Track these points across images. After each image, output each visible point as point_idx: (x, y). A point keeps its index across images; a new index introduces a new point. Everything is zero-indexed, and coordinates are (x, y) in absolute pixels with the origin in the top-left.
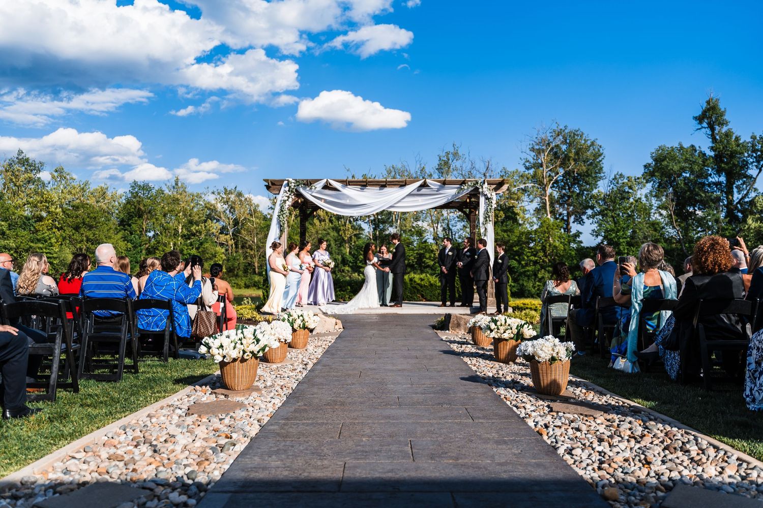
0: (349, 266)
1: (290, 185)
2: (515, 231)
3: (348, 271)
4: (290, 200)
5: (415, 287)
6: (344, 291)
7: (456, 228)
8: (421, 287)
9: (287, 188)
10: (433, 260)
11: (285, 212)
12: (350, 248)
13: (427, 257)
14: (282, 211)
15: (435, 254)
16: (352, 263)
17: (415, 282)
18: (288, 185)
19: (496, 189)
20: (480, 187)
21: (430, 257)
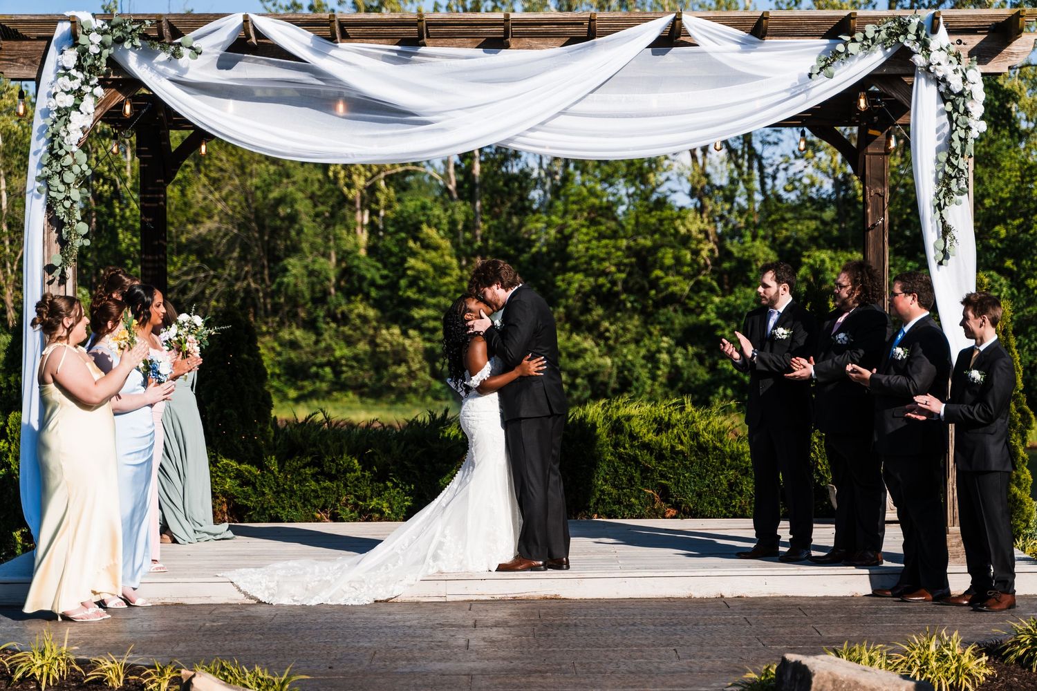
0: (367, 297)
1: (83, 40)
2: (1006, 163)
3: (364, 319)
4: (88, 104)
5: (635, 459)
6: (332, 478)
7: (777, 151)
8: (660, 457)
9: (70, 58)
10: (687, 277)
11: (68, 160)
12: (372, 228)
13: (669, 261)
14: (58, 157)
15: (696, 253)
16: (379, 288)
17: (633, 437)
18: (73, 39)
19: (982, 54)
20: (916, 47)
21: (678, 261)
